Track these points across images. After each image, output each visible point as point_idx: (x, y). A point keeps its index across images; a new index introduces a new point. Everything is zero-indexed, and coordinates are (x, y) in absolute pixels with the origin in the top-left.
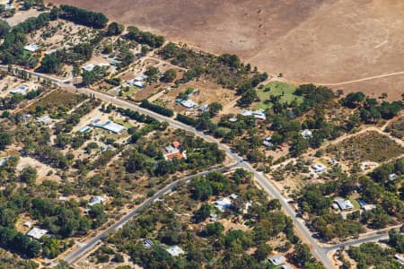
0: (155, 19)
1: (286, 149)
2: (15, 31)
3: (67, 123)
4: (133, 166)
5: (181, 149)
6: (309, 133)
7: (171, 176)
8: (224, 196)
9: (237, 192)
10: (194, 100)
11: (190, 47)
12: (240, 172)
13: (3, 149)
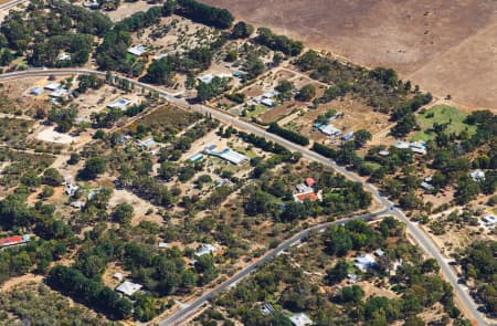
0: (293, 19)
1: (450, 193)
2: (118, 28)
3: (175, 148)
4: (254, 207)
5: (316, 188)
6: (481, 174)
7: (301, 223)
8: (367, 252)
9: (384, 247)
10: (336, 125)
11: (335, 56)
12: (389, 222)
13: (94, 178)
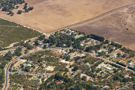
0: (118, 40)
3: (95, 66)
5: (130, 76)
7: (127, 83)
10: (132, 63)
11: (130, 49)
13: (76, 71)
